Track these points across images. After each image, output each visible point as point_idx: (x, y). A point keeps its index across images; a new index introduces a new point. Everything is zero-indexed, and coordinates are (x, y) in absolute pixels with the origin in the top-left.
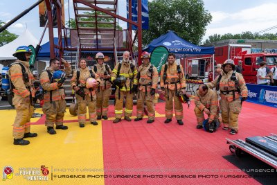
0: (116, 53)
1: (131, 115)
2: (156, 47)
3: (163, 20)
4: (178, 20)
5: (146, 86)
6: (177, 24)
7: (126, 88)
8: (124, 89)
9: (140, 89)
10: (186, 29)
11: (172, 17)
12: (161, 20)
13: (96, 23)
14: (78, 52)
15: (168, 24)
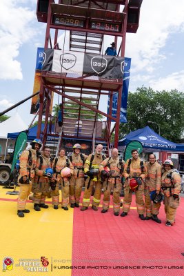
0: (94, 142)
1: (98, 204)
2: (131, 141)
3: (144, 111)
4: (159, 111)
5: (115, 177)
6: (158, 115)
7: (98, 179)
8: (95, 179)
9: (110, 181)
10: (167, 121)
11: (153, 109)
12: (142, 111)
13: (80, 109)
14: (60, 139)
15: (149, 115)
